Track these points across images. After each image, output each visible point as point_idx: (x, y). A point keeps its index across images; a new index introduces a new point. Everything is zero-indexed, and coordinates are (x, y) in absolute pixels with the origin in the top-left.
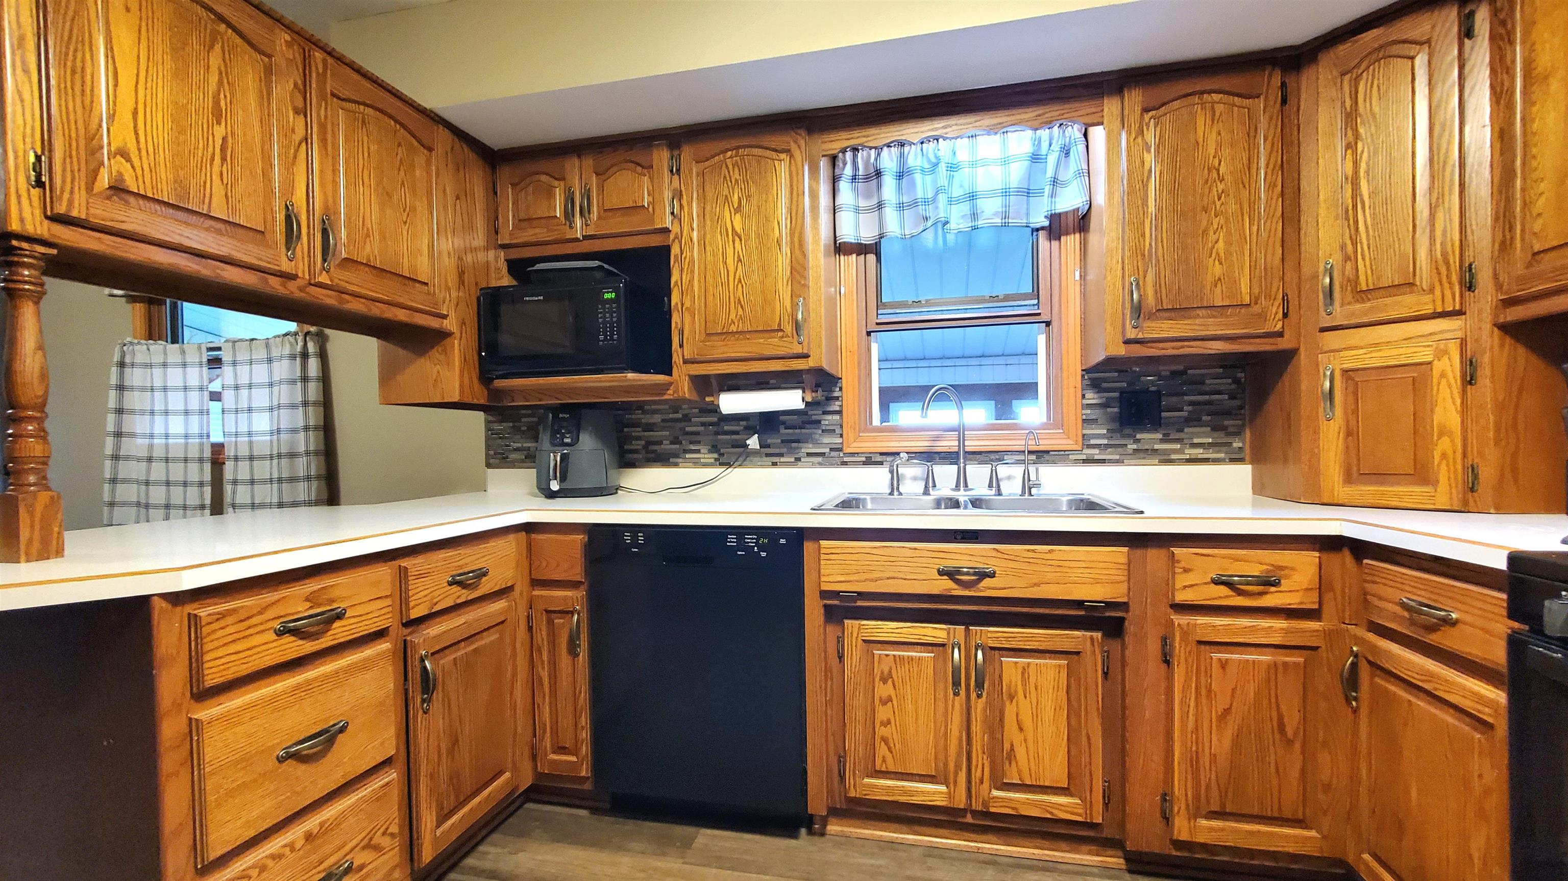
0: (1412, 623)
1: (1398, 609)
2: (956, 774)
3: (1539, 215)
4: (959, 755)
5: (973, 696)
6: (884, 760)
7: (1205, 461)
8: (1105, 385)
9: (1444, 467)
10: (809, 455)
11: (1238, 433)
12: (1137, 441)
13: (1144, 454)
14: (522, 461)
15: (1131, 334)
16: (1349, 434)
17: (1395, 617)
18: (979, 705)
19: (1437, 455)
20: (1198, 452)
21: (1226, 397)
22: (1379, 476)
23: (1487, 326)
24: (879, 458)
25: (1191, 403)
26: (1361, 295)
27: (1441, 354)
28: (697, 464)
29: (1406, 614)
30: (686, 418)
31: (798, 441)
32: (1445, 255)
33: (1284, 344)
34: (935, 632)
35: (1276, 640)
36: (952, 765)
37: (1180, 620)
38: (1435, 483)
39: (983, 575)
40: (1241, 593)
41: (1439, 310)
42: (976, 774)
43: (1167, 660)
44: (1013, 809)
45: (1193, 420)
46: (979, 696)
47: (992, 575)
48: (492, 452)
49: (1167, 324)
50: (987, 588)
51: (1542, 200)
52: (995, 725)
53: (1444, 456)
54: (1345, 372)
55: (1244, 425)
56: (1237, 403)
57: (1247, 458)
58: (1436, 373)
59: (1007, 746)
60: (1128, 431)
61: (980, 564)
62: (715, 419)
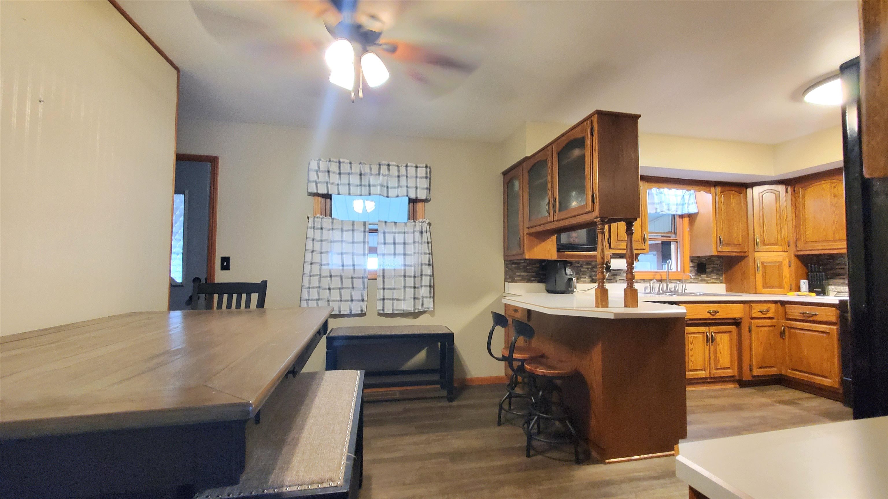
0: (804, 316)
1: (799, 314)
2: (707, 367)
3: (808, 234)
4: (708, 363)
5: (711, 345)
6: (691, 367)
7: (715, 283)
8: (694, 261)
9: (786, 285)
10: (620, 280)
11: (722, 275)
12: (701, 277)
13: (703, 281)
14: (520, 280)
15: (720, 250)
16: (763, 277)
17: (798, 316)
18: (712, 348)
19: (784, 282)
20: (713, 280)
21: (718, 266)
22: (771, 287)
23: (793, 255)
24: (639, 281)
25: (712, 267)
26: (765, 245)
27: (784, 260)
28: (585, 282)
29: (802, 315)
30: (581, 266)
31: (616, 275)
32: (784, 239)
33: (746, 254)
34: (702, 329)
35: (769, 324)
36: (706, 366)
37: (753, 321)
38: (784, 288)
39: (717, 312)
40: (763, 314)
41: (784, 250)
42: (711, 368)
43: (750, 331)
44: (720, 375)
45: (712, 272)
46: (712, 345)
47: (718, 312)
48: (508, 277)
49: (727, 247)
50: (718, 316)
51: (809, 231)
52: (715, 352)
53: (786, 282)
54: (762, 262)
55: (723, 273)
56: (721, 267)
57: (724, 282)
58: (783, 264)
59: (718, 358)
60: (699, 274)
61: (716, 310)
62: (590, 267)
